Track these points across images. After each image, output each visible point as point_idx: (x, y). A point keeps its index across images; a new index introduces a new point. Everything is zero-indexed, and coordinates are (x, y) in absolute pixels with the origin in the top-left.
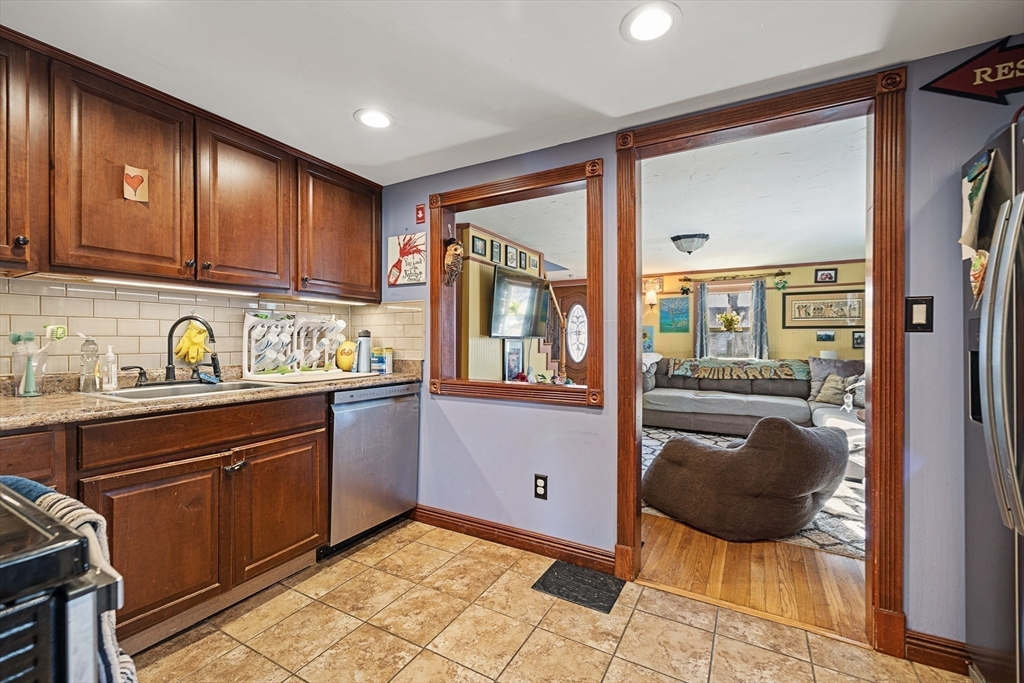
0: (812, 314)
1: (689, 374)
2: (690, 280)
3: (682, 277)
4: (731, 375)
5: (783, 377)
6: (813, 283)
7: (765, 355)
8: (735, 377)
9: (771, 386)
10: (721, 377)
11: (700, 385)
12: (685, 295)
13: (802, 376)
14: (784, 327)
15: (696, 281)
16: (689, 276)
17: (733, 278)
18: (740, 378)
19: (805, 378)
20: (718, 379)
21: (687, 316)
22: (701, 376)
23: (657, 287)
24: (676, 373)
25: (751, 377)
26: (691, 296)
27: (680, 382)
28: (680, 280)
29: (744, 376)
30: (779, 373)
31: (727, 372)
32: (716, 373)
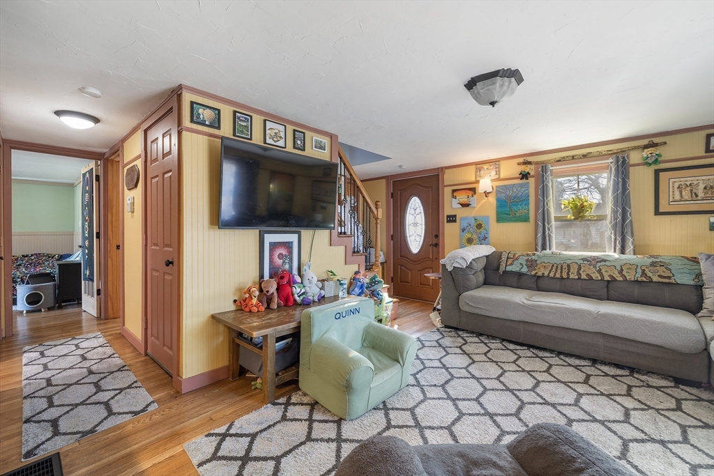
0: (701, 195)
1: (525, 270)
2: (530, 163)
3: (521, 160)
4: (579, 274)
5: (655, 279)
6: (703, 154)
7: (630, 248)
8: (584, 276)
9: (636, 291)
10: (565, 275)
11: (538, 284)
13: (686, 279)
14: (657, 212)
15: (537, 163)
16: (530, 159)
17: (584, 156)
18: (591, 278)
19: (692, 283)
20: (562, 278)
21: (528, 204)
22: (540, 274)
23: (493, 173)
24: (509, 268)
25: (607, 278)
26: (532, 181)
27: (514, 280)
28: (519, 164)
29: (596, 276)
30: (650, 274)
31: (574, 269)
32: (559, 271)
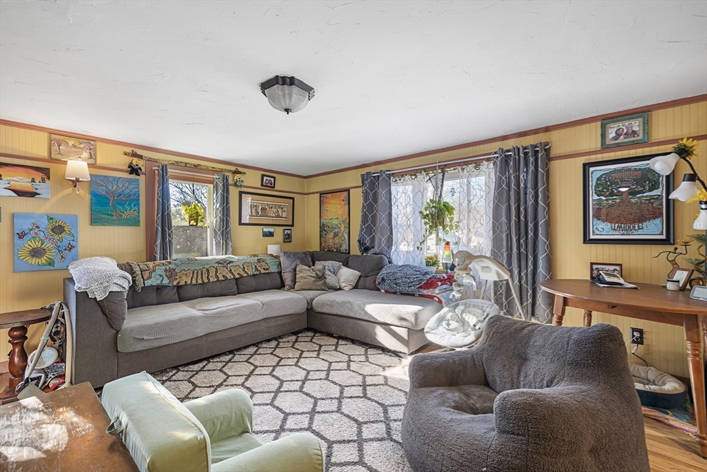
0: (260, 213)
1: (166, 282)
2: (141, 157)
3: (129, 150)
4: (217, 276)
5: (263, 271)
7: (230, 250)
8: (221, 278)
9: (253, 282)
10: (206, 281)
11: (181, 294)
12: (133, 176)
13: (274, 269)
14: (240, 224)
15: (150, 160)
16: (139, 152)
17: (196, 166)
18: (226, 279)
19: (277, 271)
20: (203, 283)
21: (138, 205)
22: (182, 283)
23: (85, 155)
24: (148, 283)
25: (237, 276)
26: (142, 178)
28: (126, 154)
29: (229, 276)
30: (259, 269)
31: (212, 273)
32: (200, 276)
